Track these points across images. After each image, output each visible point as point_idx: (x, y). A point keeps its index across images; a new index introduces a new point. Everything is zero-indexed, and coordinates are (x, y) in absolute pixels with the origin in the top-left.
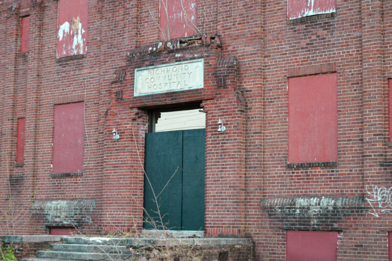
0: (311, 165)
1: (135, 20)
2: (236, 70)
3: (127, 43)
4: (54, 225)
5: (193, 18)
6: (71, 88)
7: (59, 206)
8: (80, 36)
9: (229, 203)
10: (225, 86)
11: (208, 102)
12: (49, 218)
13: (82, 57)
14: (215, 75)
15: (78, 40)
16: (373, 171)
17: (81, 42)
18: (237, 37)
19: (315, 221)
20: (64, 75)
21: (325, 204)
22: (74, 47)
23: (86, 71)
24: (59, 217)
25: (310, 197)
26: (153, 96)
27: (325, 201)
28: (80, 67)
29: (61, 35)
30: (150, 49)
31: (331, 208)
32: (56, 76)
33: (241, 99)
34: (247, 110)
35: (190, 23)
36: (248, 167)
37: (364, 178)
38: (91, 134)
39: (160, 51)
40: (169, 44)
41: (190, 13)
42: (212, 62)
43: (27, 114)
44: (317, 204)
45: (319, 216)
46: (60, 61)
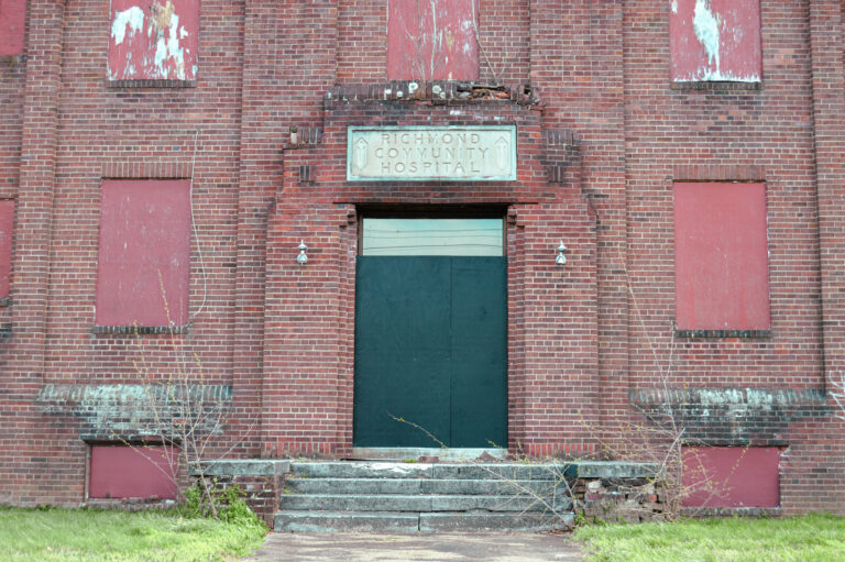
0: (724, 335)
1: (333, 31)
2: (578, 152)
3: (313, 73)
4: (111, 437)
5: (467, 47)
6: (153, 147)
7: (124, 398)
8: (174, 42)
9: (575, 396)
10: (563, 183)
11: (526, 208)
12: (97, 423)
13: (186, 85)
14: (542, 159)
15: (169, 49)
16: (841, 348)
17: (179, 56)
18: (574, 97)
19: (740, 430)
20: (129, 116)
21: (757, 402)
22: (158, 62)
23: (193, 116)
24: (128, 420)
25: (723, 388)
26: (395, 185)
27: (755, 397)
28: (180, 106)
29: (118, 32)
30: (388, 92)
31: (767, 408)
32: (106, 118)
33: (592, 208)
34: (599, 228)
35: (460, 55)
36: (601, 332)
37: (822, 359)
38: (211, 249)
39: (415, 100)
40: (436, 89)
41: (459, 37)
42: (534, 134)
43: (24, 192)
44: (740, 400)
45: (746, 421)
46: (120, 87)
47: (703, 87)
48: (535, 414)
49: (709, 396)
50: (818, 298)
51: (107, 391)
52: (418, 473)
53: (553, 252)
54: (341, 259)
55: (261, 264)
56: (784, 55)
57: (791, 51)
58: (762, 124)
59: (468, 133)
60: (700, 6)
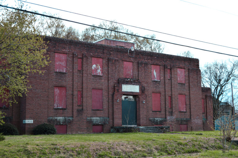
2: (144, 89)
3: (117, 76)
4: (96, 124)
6: (98, 85)
7: (97, 119)
8: (100, 70)
10: (143, 93)
11: (140, 96)
12: (94, 122)
13: (102, 76)
14: (142, 90)
15: (99, 71)
17: (100, 72)
19: (159, 123)
20: (95, 80)
22: (98, 73)
23: (103, 81)
24: (98, 122)
28: (101, 79)
29: (93, 68)
30: (126, 80)
31: (161, 120)
32: (92, 80)
33: (146, 96)
35: (131, 75)
37: (166, 114)
38: (105, 99)
39: (129, 81)
41: (131, 73)
43: (84, 90)
44: (158, 119)
46: (94, 76)
47: (155, 81)
49: (156, 119)
50: (165, 107)
51: (95, 118)
55: (113, 101)
56: (162, 78)
58: (160, 86)
59: (134, 86)
60: (154, 71)
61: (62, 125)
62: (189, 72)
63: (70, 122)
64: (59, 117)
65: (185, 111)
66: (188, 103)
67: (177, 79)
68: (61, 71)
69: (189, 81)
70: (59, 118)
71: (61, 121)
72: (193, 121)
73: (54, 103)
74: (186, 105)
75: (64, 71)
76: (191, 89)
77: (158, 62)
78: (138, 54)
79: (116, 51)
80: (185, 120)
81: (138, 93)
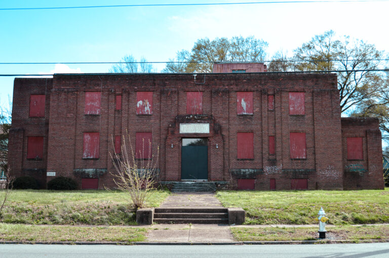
0: (246, 160)
1: (177, 105)
2: (220, 128)
3: (173, 113)
5: (201, 108)
6: (145, 126)
8: (148, 107)
9: (219, 170)
10: (218, 133)
11: (211, 138)
13: (151, 115)
14: (214, 129)
15: (147, 108)
16: (265, 162)
17: (149, 110)
18: (220, 118)
20: (140, 121)
22: (145, 111)
23: (152, 121)
25: (245, 169)
26: (188, 134)
27: (251, 170)
28: (150, 119)
29: (138, 106)
30: (187, 117)
31: (253, 172)
32: (136, 121)
33: (223, 138)
34: (224, 141)
35: (199, 110)
36: (224, 159)
37: (262, 164)
39: (192, 118)
40: (195, 117)
41: (199, 106)
42: (212, 125)
44: (248, 171)
45: (248, 175)
46: (139, 115)
47: (243, 115)
48: (213, 174)
49: (242, 170)
50: (262, 153)
52: (192, 184)
53: (215, 146)
54: (179, 146)
55: (165, 147)
56: (257, 109)
57: (258, 109)
58: (253, 122)
59: (201, 124)
60: (243, 100)
61: (92, 178)
62: (313, 96)
63: (103, 175)
64: (89, 168)
65: (304, 158)
66: (310, 145)
67: (289, 108)
68: (93, 113)
69: (313, 109)
70: (87, 170)
71: (91, 174)
72: (320, 173)
73: (83, 152)
74: (306, 148)
75: (98, 113)
76: (316, 122)
77: (250, 87)
78: (213, 80)
79: (174, 79)
80: (302, 172)
81: (207, 134)
